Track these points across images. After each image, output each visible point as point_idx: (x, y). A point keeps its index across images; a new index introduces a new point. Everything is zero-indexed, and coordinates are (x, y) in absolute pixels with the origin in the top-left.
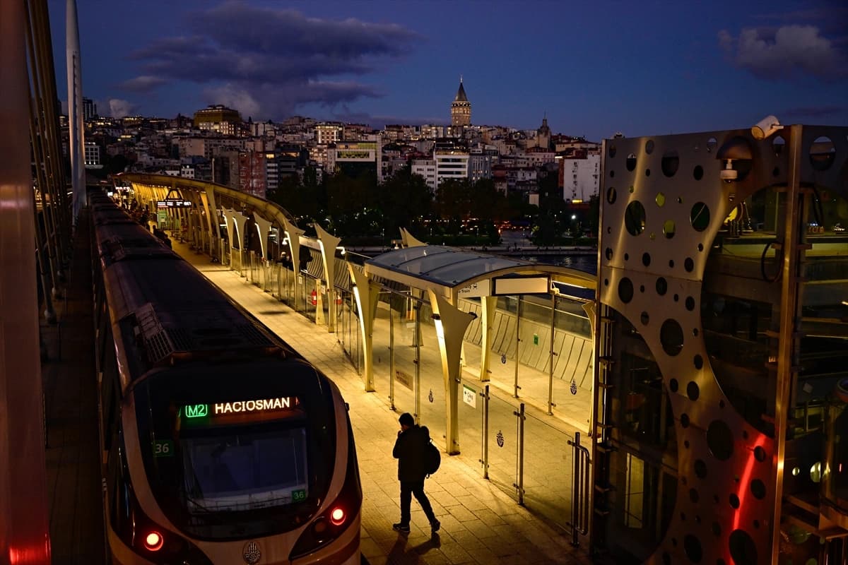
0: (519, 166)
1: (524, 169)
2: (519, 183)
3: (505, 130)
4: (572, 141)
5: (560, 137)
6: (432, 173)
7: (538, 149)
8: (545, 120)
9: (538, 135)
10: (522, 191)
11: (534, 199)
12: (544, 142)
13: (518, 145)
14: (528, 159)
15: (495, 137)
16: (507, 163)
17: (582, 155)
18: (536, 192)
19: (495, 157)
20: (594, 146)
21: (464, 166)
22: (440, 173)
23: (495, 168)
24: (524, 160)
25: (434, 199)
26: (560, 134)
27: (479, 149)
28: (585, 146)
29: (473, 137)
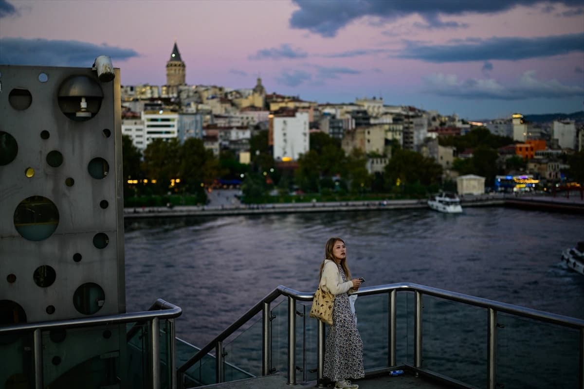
0: (233, 124)
1: (238, 128)
2: (232, 142)
3: (221, 89)
4: (286, 100)
5: (274, 96)
6: (140, 133)
7: (253, 108)
8: (259, 80)
9: (253, 94)
10: (234, 151)
11: (245, 158)
12: (259, 102)
13: (233, 104)
14: (242, 118)
15: (210, 97)
16: (221, 123)
17: (292, 113)
18: (247, 151)
19: (208, 117)
20: (307, 105)
21: (173, 126)
22: (149, 133)
23: (208, 127)
24: (237, 120)
25: (142, 159)
26: (274, 94)
27: (193, 108)
28: (297, 104)
29: (188, 97)
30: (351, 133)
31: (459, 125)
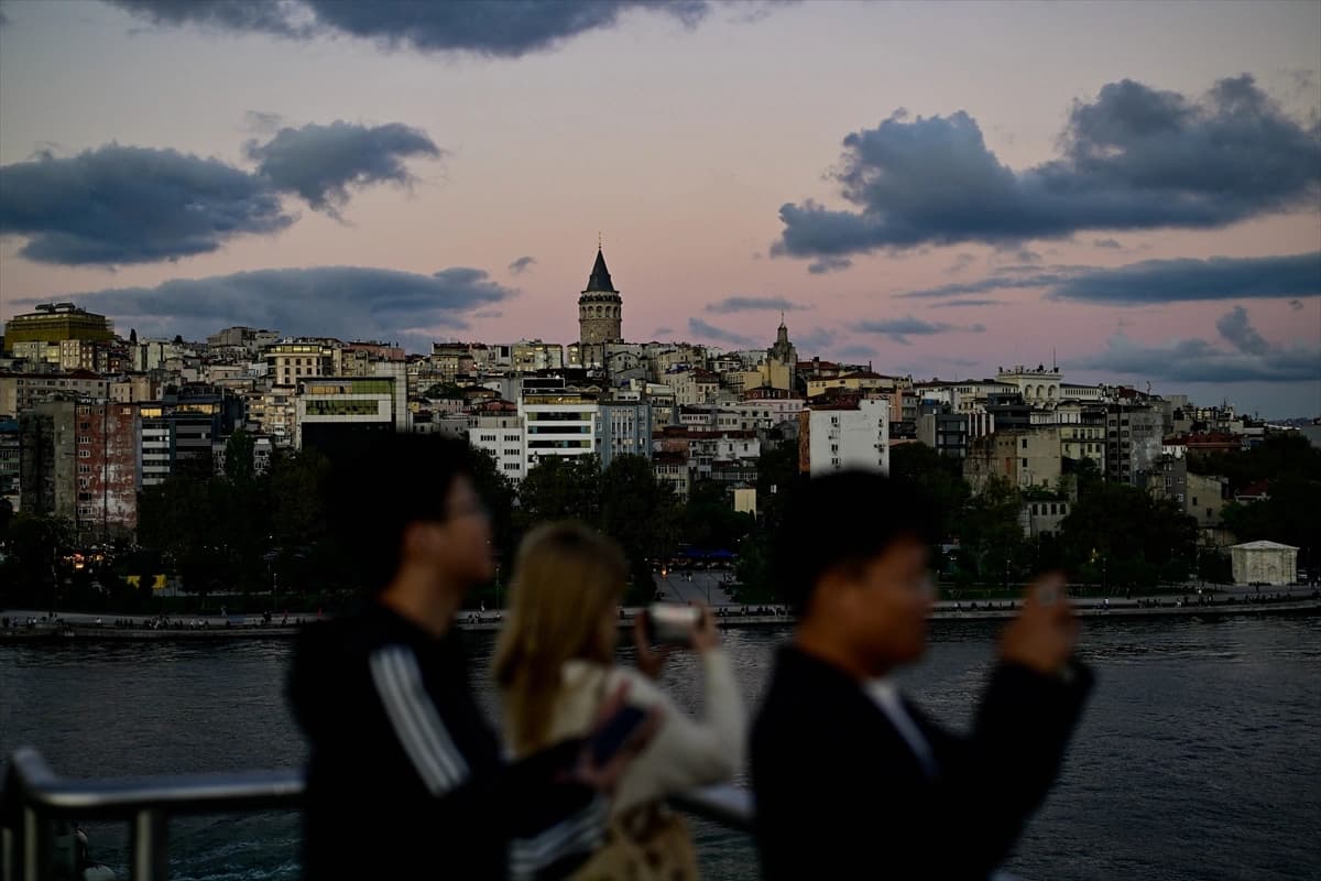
0: (722, 428)
1: (732, 434)
2: (718, 466)
3: (698, 350)
4: (842, 374)
5: (816, 365)
6: (514, 445)
7: (767, 391)
8: (782, 330)
9: (768, 360)
10: (724, 484)
11: (745, 500)
12: (781, 377)
13: (723, 384)
14: (744, 413)
15: (674, 367)
16: (695, 423)
17: (850, 401)
18: (750, 485)
19: (667, 411)
20: (889, 384)
21: (587, 429)
22: (533, 444)
23: (667, 433)
24: (732, 417)
25: (517, 502)
26: (817, 359)
27: (635, 390)
28: (867, 383)
29: (626, 367)
30: (985, 445)
31: (1237, 428)
